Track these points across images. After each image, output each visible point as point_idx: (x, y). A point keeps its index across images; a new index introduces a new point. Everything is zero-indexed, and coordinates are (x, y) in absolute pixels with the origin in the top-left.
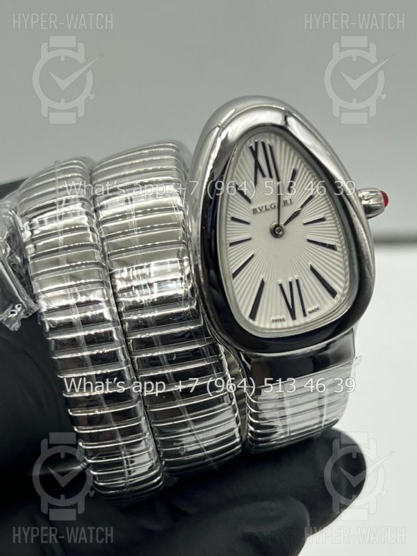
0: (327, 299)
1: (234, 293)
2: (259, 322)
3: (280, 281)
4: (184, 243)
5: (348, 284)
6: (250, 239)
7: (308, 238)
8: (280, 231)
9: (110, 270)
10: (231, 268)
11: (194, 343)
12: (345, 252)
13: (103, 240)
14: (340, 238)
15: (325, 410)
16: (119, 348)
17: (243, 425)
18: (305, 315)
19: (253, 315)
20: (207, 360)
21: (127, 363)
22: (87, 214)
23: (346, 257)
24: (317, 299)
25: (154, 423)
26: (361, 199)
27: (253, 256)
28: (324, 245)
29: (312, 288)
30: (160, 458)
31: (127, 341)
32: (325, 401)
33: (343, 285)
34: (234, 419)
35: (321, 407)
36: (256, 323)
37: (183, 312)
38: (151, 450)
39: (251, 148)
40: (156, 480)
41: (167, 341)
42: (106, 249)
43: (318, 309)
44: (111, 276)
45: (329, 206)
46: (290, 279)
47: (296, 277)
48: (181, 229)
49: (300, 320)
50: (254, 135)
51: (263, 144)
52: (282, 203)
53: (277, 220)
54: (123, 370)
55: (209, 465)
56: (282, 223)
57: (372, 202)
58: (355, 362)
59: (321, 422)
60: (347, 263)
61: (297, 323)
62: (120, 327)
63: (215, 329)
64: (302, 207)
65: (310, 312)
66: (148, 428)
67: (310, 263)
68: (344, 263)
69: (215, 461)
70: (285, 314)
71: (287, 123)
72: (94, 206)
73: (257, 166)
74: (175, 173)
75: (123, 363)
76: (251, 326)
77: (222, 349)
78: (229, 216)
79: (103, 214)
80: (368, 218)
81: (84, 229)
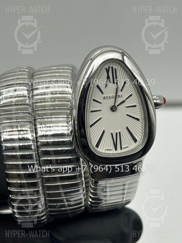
0: (132, 143)
1: (90, 134)
2: (100, 149)
3: (112, 132)
4: (70, 110)
5: (143, 137)
6: (100, 110)
7: (127, 113)
8: (114, 108)
9: (35, 117)
10: (90, 123)
11: (69, 156)
12: (143, 122)
13: (33, 103)
14: (142, 116)
15: (125, 196)
16: (34, 153)
17: (87, 197)
18: (121, 149)
19: (97, 146)
20: (74, 164)
21: (37, 160)
22: (27, 90)
23: (143, 125)
24: (128, 142)
25: (46, 191)
26: (153, 99)
27: (101, 118)
28: (134, 118)
29: (126, 137)
30: (47, 208)
31: (38, 151)
32: (126, 191)
33: (140, 137)
34: (83, 194)
35: (123, 194)
36: (98, 149)
37: (66, 141)
38: (42, 203)
39: (106, 69)
40: (43, 218)
41: (57, 153)
42: (34, 107)
43: (127, 147)
44: (35, 120)
45: (138, 100)
46: (116, 131)
47: (119, 131)
48: (70, 103)
49: (119, 151)
50: (108, 63)
51: (112, 68)
52: (117, 96)
53: (114, 103)
54: (34, 163)
55: (69, 214)
56: (116, 105)
57: (158, 101)
58: (141, 174)
59: (122, 201)
60: (143, 128)
61: (117, 152)
62: (36, 143)
63: (79, 150)
64: (126, 99)
65: (124, 148)
66: (43, 192)
67: (127, 125)
68: (142, 128)
69: (72, 213)
70: (112, 147)
71: (124, 60)
72: (32, 88)
73: (108, 77)
74: (70, 78)
75: (35, 160)
76: (96, 150)
77: (81, 160)
78: (92, 98)
79: (36, 92)
80: (156, 108)
81: (25, 97)
